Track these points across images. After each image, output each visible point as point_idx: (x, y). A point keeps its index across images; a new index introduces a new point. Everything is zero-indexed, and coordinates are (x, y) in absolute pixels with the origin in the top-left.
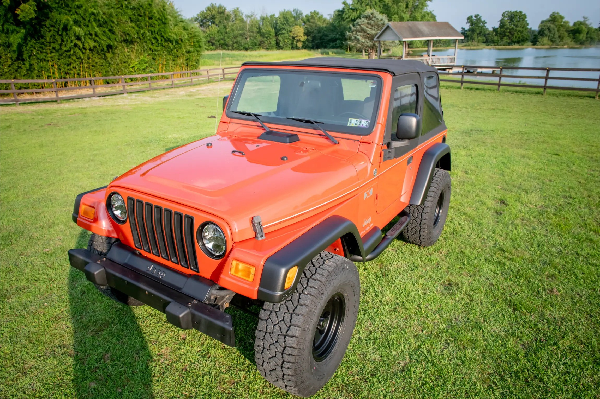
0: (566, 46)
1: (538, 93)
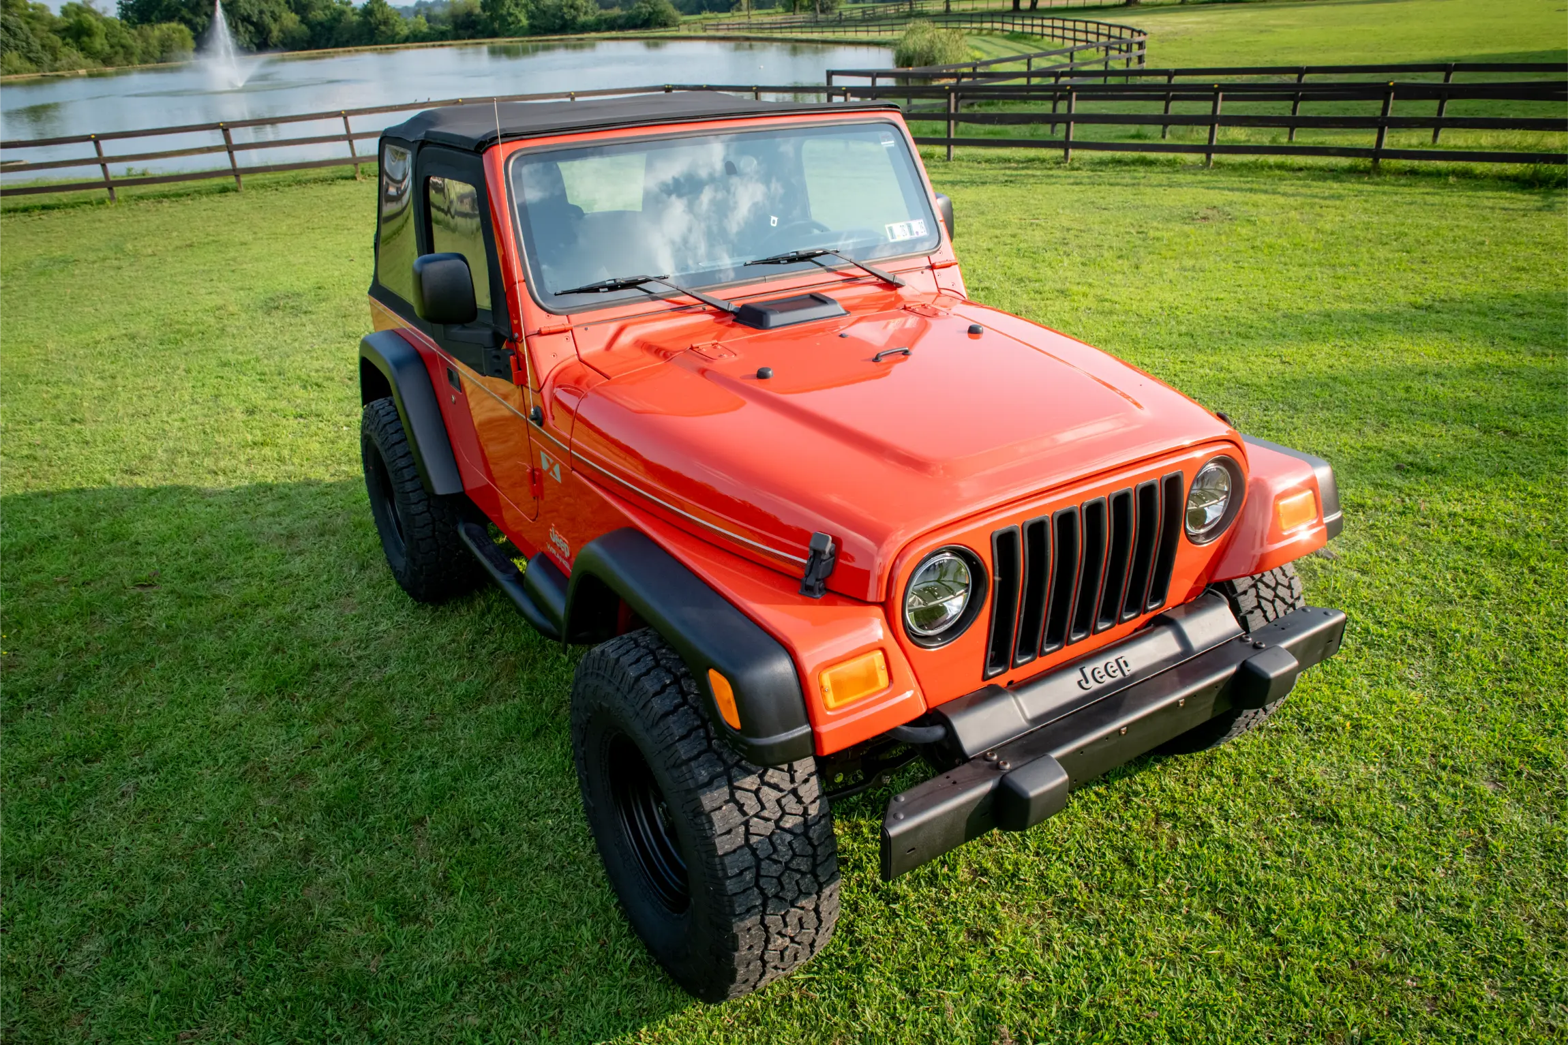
0: (82, 72)
1: (224, 190)
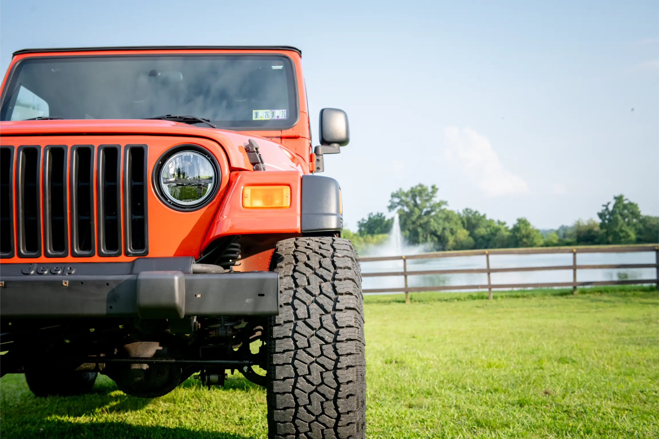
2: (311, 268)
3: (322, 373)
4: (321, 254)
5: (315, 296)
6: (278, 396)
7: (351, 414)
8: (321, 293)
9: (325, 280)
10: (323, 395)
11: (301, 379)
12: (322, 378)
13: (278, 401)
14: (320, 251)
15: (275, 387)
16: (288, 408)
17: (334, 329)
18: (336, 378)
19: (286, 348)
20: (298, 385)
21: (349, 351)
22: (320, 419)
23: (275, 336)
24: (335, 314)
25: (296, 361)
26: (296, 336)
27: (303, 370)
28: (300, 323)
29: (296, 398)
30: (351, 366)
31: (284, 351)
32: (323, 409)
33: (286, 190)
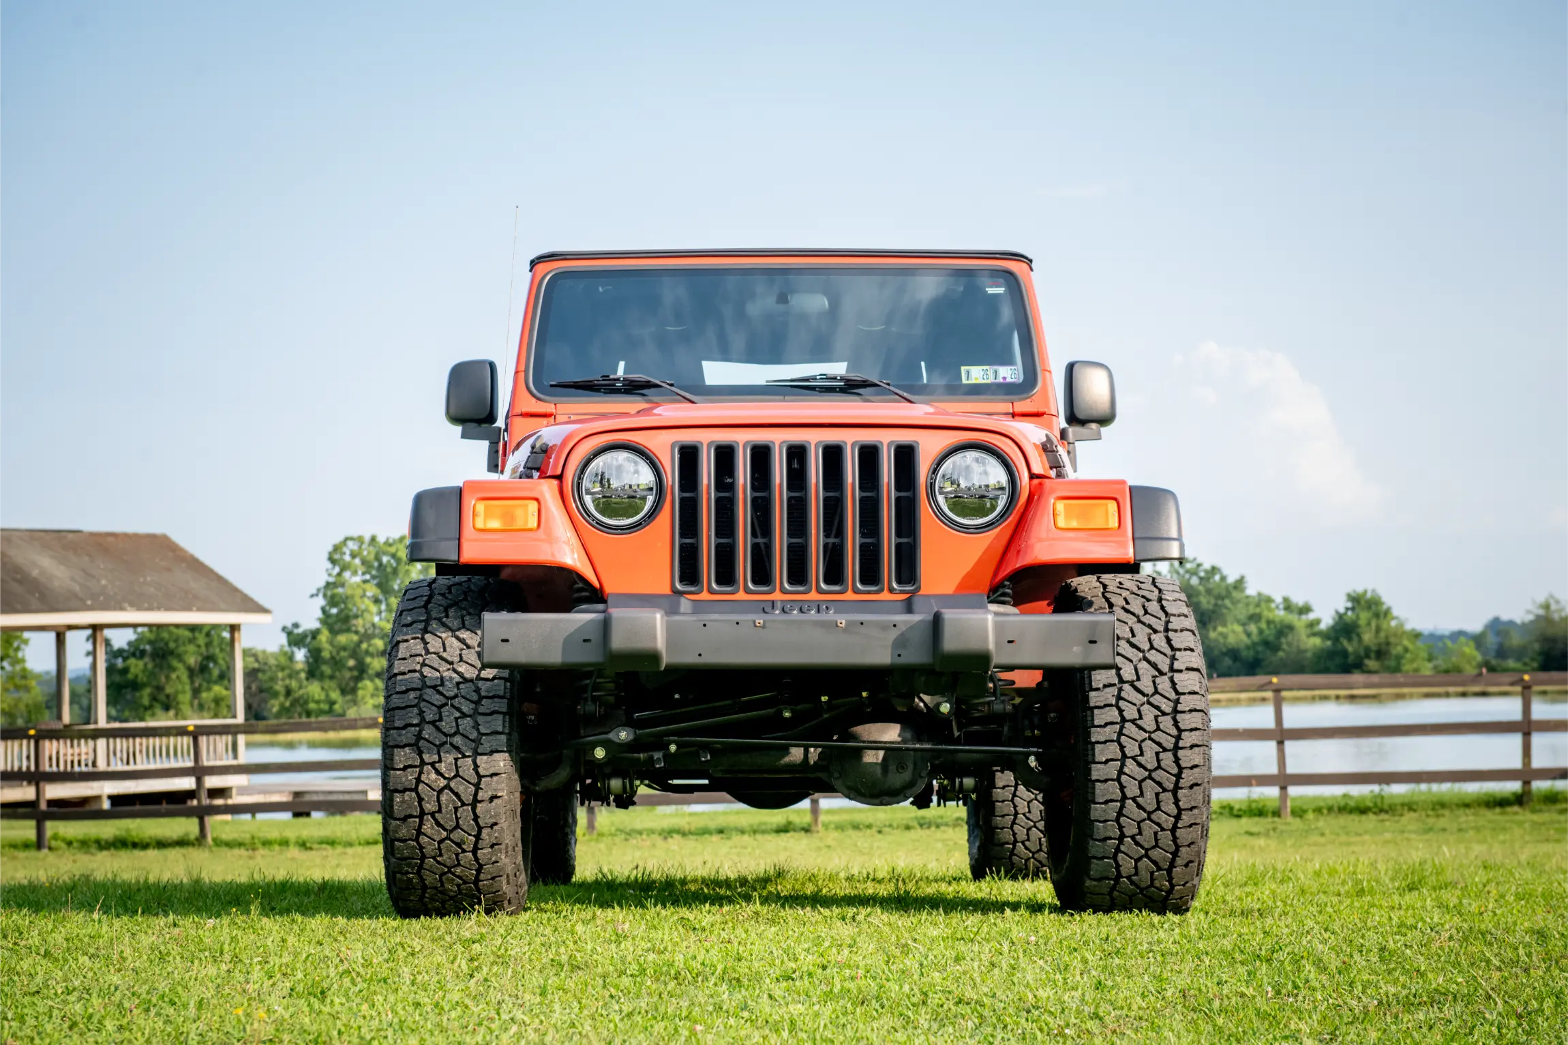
2: (1133, 614)
3: (1157, 754)
4: (1143, 597)
5: (1143, 651)
6: (1098, 784)
7: (1196, 811)
8: (1152, 647)
9: (1155, 631)
10: (1159, 784)
11: (1129, 762)
12: (1158, 761)
13: (1097, 792)
14: (1141, 593)
15: (1093, 773)
16: (1112, 801)
17: (1173, 696)
18: (1177, 760)
19: (1109, 719)
20: (1126, 770)
21: (1193, 726)
22: (1153, 817)
23: (1092, 704)
24: (1172, 677)
25: (1123, 737)
26: (1121, 703)
27: (1131, 749)
28: (1126, 687)
29: (1122, 788)
30: (1197, 746)
31: (1106, 724)
32: (1158, 802)
33: (1112, 506)
